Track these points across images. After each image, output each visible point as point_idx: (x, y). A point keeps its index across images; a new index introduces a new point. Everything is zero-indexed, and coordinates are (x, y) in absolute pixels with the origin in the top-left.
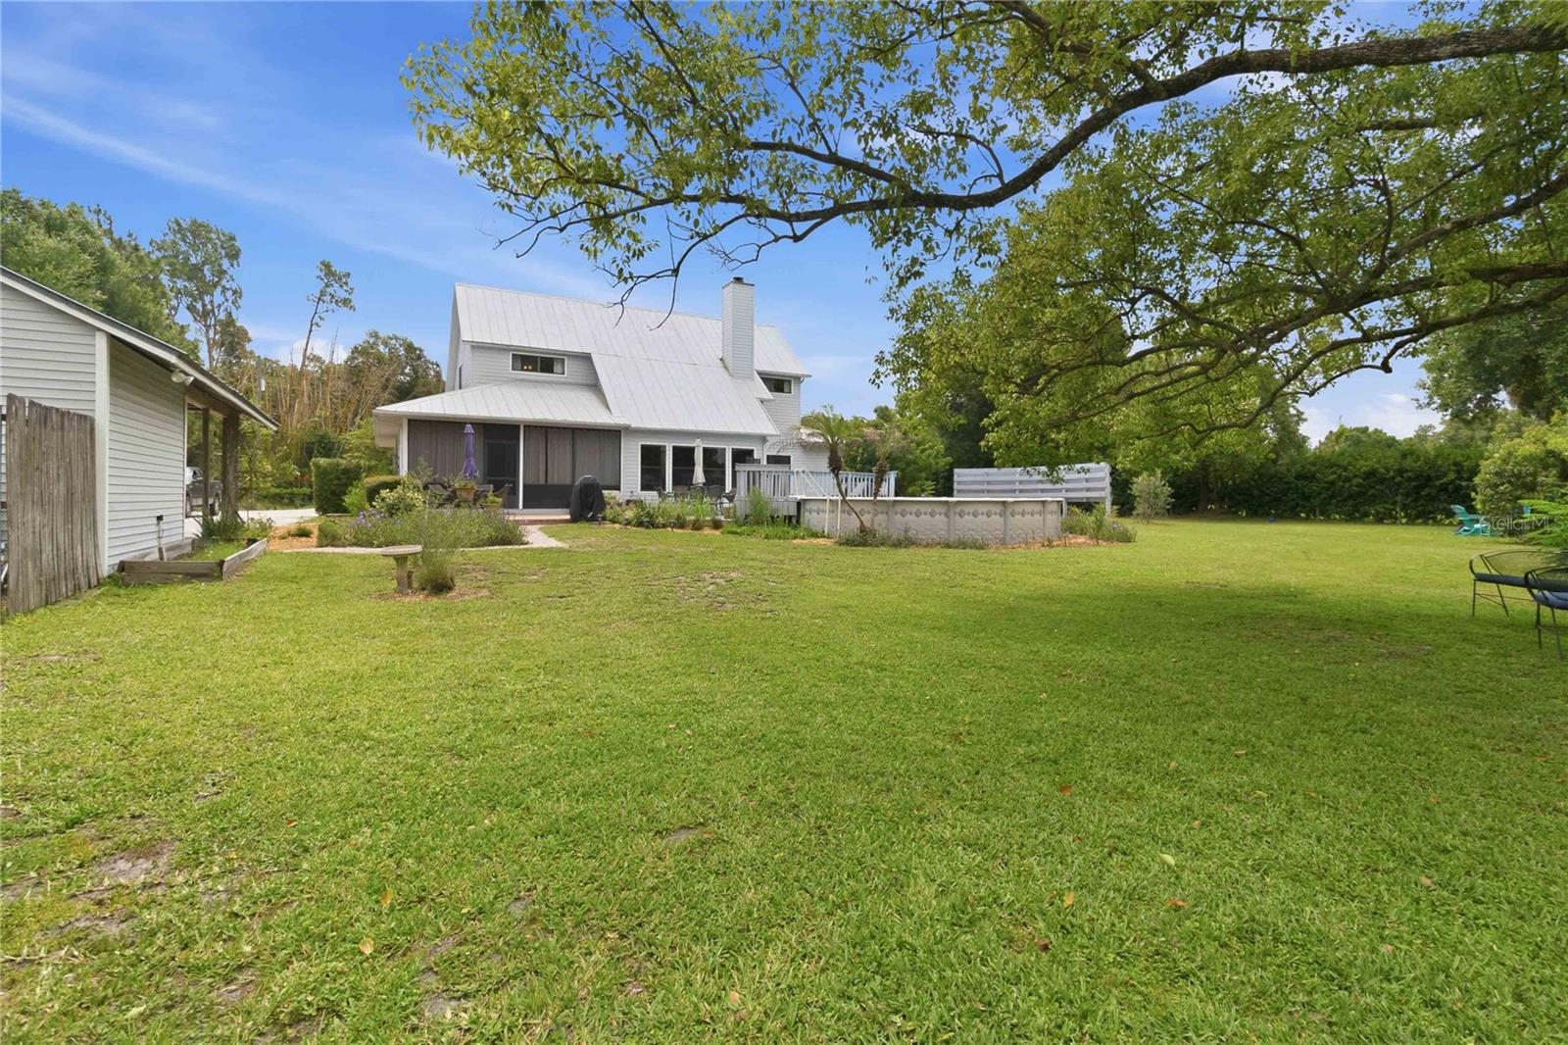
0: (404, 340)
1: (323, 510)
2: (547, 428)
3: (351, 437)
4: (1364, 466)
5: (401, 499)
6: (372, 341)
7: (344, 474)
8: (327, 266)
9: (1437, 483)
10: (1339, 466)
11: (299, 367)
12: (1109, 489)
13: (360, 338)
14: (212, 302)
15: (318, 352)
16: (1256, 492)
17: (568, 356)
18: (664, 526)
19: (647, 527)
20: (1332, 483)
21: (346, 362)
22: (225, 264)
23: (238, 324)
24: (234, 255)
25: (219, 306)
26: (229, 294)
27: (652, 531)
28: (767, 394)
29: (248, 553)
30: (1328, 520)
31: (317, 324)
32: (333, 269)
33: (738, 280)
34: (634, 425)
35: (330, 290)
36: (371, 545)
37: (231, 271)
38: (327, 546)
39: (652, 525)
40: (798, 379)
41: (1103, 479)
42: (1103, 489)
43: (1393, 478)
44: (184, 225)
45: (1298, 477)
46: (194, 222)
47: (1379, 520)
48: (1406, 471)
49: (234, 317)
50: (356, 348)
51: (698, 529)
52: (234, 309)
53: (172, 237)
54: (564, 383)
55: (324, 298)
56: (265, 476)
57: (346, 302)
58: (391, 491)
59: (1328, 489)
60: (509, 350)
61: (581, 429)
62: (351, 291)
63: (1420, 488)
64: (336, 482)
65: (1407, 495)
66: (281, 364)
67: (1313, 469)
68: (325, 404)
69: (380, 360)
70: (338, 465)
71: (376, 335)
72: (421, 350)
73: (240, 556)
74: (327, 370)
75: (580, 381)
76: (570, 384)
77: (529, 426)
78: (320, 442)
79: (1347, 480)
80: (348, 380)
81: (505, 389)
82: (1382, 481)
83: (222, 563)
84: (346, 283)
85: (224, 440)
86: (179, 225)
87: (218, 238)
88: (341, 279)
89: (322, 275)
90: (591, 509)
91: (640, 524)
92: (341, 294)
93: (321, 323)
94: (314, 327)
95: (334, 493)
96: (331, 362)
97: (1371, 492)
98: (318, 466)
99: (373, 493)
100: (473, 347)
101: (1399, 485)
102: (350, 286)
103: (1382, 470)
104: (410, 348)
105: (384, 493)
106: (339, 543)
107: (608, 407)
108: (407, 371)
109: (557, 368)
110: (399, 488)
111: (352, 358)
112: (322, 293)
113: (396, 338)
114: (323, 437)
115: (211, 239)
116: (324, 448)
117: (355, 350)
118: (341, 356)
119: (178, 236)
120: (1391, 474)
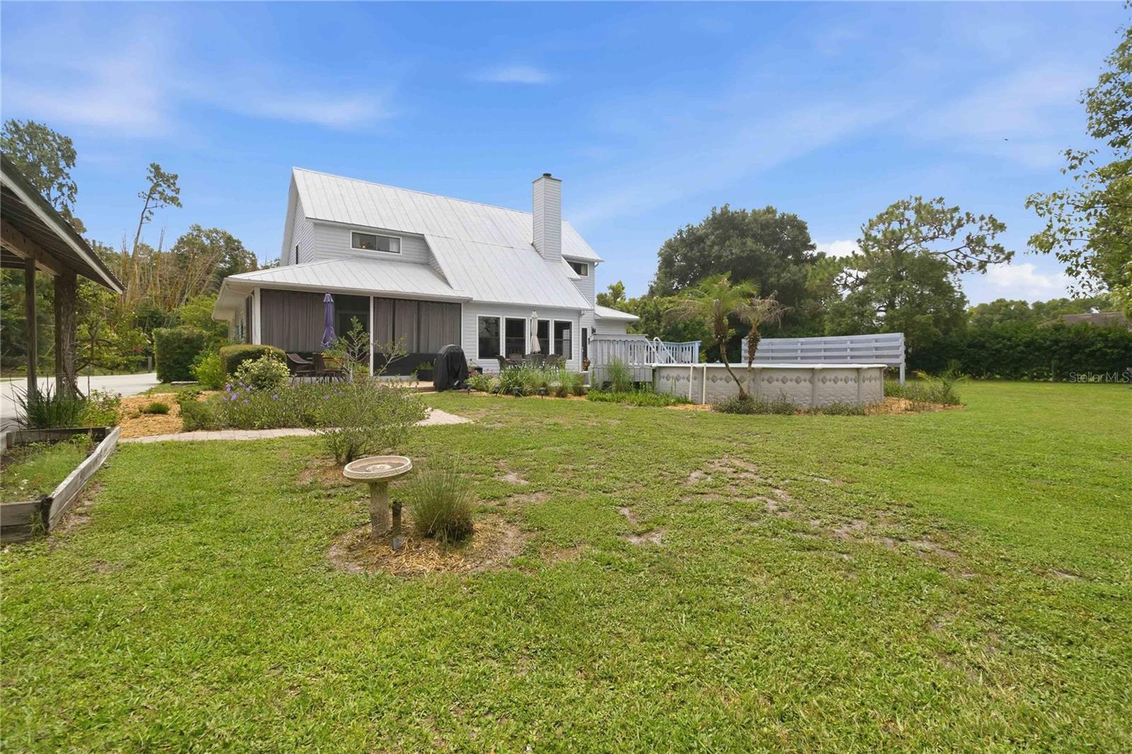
0: (224, 234)
1: (165, 378)
2: (394, 299)
3: (184, 310)
4: (1027, 337)
5: (267, 369)
6: (195, 233)
7: (186, 343)
8: (157, 168)
9: (1087, 350)
10: (1004, 338)
11: (131, 253)
12: (903, 357)
13: (184, 231)
14: (48, 194)
15: (146, 242)
16: (934, 358)
17: (401, 236)
18: (531, 393)
19: (517, 395)
20: (998, 351)
21: (173, 251)
22: (62, 164)
23: (74, 216)
24: (70, 157)
25: (56, 199)
26: (65, 190)
27: (523, 398)
28: (575, 275)
29: (96, 461)
30: (991, 379)
31: (147, 218)
32: (162, 171)
33: (547, 175)
34: (476, 298)
35: (160, 189)
36: (252, 427)
37: (67, 170)
38: (196, 429)
39: (521, 393)
40: (592, 263)
41: (898, 348)
42: (897, 356)
43: (1050, 347)
44: (21, 127)
45: (969, 346)
46: (31, 124)
47: (1032, 379)
48: (1060, 341)
49: (71, 209)
50: (182, 239)
51: (563, 396)
52: (69, 203)
53: (10, 137)
54: (401, 261)
55: (154, 196)
56: (110, 344)
57: (173, 200)
58: (255, 360)
59: (994, 355)
60: (350, 229)
61: (426, 302)
62: (177, 191)
63: (1071, 355)
64: (178, 351)
65: (1061, 360)
66: (114, 251)
67: (983, 340)
68: (155, 285)
69: (203, 249)
70: (180, 335)
71: (199, 230)
72: (239, 242)
73: (83, 473)
74: (157, 257)
75: (417, 260)
76: (407, 262)
77: (378, 298)
78: (152, 317)
79: (1011, 347)
80: (175, 265)
81: (349, 264)
82: (1039, 348)
83: (46, 504)
84: (174, 184)
85: (57, 303)
86: (15, 125)
87: (54, 140)
88: (170, 180)
89: (152, 175)
90: (456, 377)
91: (508, 392)
92: (169, 193)
93: (151, 217)
94: (145, 220)
95: (177, 362)
96: (160, 251)
97: (1030, 357)
98: (159, 336)
99: (233, 364)
100: (315, 224)
101: (1054, 352)
102: (177, 187)
103: (1041, 341)
104: (229, 240)
105: (247, 363)
106: (212, 425)
107: (448, 284)
108: (227, 259)
109: (393, 247)
110: (264, 358)
111: (177, 248)
112: (153, 191)
113: (217, 232)
114: (153, 313)
115: (47, 140)
116: (155, 322)
117: (181, 241)
118: (169, 246)
119: (16, 136)
120: (1048, 343)
